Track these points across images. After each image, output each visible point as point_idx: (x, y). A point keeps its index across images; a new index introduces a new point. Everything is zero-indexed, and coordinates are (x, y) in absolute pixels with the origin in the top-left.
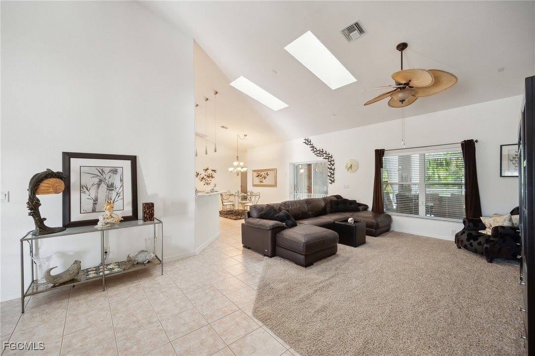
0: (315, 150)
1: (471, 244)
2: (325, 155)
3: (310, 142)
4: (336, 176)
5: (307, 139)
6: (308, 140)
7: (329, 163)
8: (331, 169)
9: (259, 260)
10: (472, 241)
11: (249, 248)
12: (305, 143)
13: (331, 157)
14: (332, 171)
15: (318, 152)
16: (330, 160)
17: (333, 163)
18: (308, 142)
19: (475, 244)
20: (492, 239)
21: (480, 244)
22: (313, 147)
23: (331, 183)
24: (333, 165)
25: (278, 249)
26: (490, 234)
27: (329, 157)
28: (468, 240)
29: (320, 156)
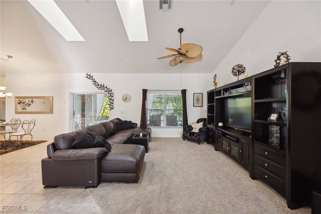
0: (97, 84)
1: (192, 138)
2: (105, 89)
3: (92, 77)
4: (115, 105)
5: (89, 74)
6: (90, 76)
7: (109, 95)
8: (111, 99)
9: (85, 196)
10: (192, 136)
11: (55, 187)
12: (87, 77)
13: (111, 91)
14: (112, 101)
15: (100, 86)
16: (110, 93)
17: (112, 95)
18: (89, 77)
19: (193, 137)
20: (199, 134)
21: (196, 137)
22: (95, 82)
23: (111, 110)
24: (112, 97)
25: (103, 174)
26: (198, 132)
27: (109, 91)
28: (190, 136)
29: (102, 89)
